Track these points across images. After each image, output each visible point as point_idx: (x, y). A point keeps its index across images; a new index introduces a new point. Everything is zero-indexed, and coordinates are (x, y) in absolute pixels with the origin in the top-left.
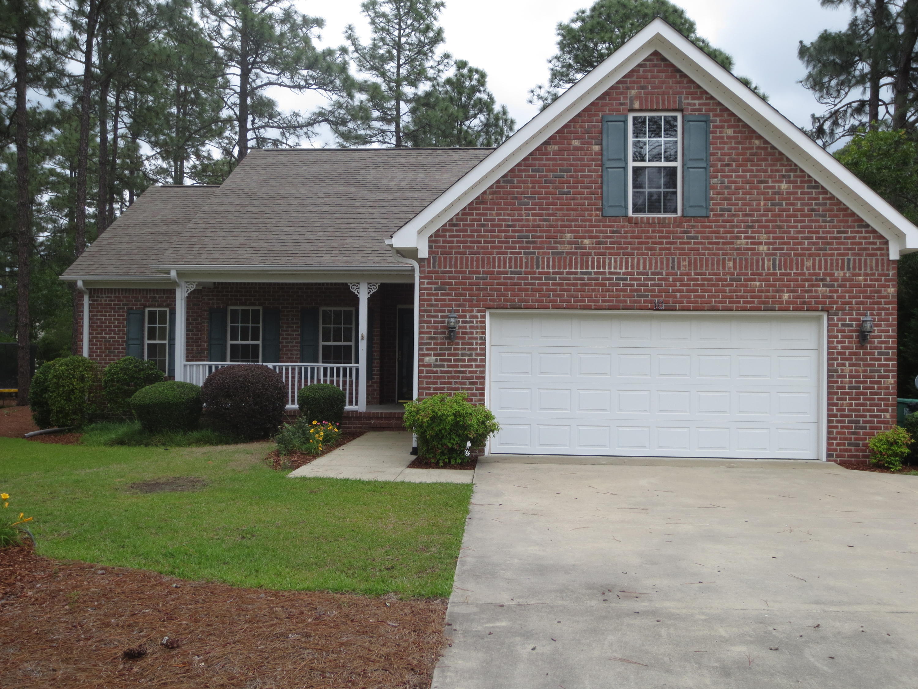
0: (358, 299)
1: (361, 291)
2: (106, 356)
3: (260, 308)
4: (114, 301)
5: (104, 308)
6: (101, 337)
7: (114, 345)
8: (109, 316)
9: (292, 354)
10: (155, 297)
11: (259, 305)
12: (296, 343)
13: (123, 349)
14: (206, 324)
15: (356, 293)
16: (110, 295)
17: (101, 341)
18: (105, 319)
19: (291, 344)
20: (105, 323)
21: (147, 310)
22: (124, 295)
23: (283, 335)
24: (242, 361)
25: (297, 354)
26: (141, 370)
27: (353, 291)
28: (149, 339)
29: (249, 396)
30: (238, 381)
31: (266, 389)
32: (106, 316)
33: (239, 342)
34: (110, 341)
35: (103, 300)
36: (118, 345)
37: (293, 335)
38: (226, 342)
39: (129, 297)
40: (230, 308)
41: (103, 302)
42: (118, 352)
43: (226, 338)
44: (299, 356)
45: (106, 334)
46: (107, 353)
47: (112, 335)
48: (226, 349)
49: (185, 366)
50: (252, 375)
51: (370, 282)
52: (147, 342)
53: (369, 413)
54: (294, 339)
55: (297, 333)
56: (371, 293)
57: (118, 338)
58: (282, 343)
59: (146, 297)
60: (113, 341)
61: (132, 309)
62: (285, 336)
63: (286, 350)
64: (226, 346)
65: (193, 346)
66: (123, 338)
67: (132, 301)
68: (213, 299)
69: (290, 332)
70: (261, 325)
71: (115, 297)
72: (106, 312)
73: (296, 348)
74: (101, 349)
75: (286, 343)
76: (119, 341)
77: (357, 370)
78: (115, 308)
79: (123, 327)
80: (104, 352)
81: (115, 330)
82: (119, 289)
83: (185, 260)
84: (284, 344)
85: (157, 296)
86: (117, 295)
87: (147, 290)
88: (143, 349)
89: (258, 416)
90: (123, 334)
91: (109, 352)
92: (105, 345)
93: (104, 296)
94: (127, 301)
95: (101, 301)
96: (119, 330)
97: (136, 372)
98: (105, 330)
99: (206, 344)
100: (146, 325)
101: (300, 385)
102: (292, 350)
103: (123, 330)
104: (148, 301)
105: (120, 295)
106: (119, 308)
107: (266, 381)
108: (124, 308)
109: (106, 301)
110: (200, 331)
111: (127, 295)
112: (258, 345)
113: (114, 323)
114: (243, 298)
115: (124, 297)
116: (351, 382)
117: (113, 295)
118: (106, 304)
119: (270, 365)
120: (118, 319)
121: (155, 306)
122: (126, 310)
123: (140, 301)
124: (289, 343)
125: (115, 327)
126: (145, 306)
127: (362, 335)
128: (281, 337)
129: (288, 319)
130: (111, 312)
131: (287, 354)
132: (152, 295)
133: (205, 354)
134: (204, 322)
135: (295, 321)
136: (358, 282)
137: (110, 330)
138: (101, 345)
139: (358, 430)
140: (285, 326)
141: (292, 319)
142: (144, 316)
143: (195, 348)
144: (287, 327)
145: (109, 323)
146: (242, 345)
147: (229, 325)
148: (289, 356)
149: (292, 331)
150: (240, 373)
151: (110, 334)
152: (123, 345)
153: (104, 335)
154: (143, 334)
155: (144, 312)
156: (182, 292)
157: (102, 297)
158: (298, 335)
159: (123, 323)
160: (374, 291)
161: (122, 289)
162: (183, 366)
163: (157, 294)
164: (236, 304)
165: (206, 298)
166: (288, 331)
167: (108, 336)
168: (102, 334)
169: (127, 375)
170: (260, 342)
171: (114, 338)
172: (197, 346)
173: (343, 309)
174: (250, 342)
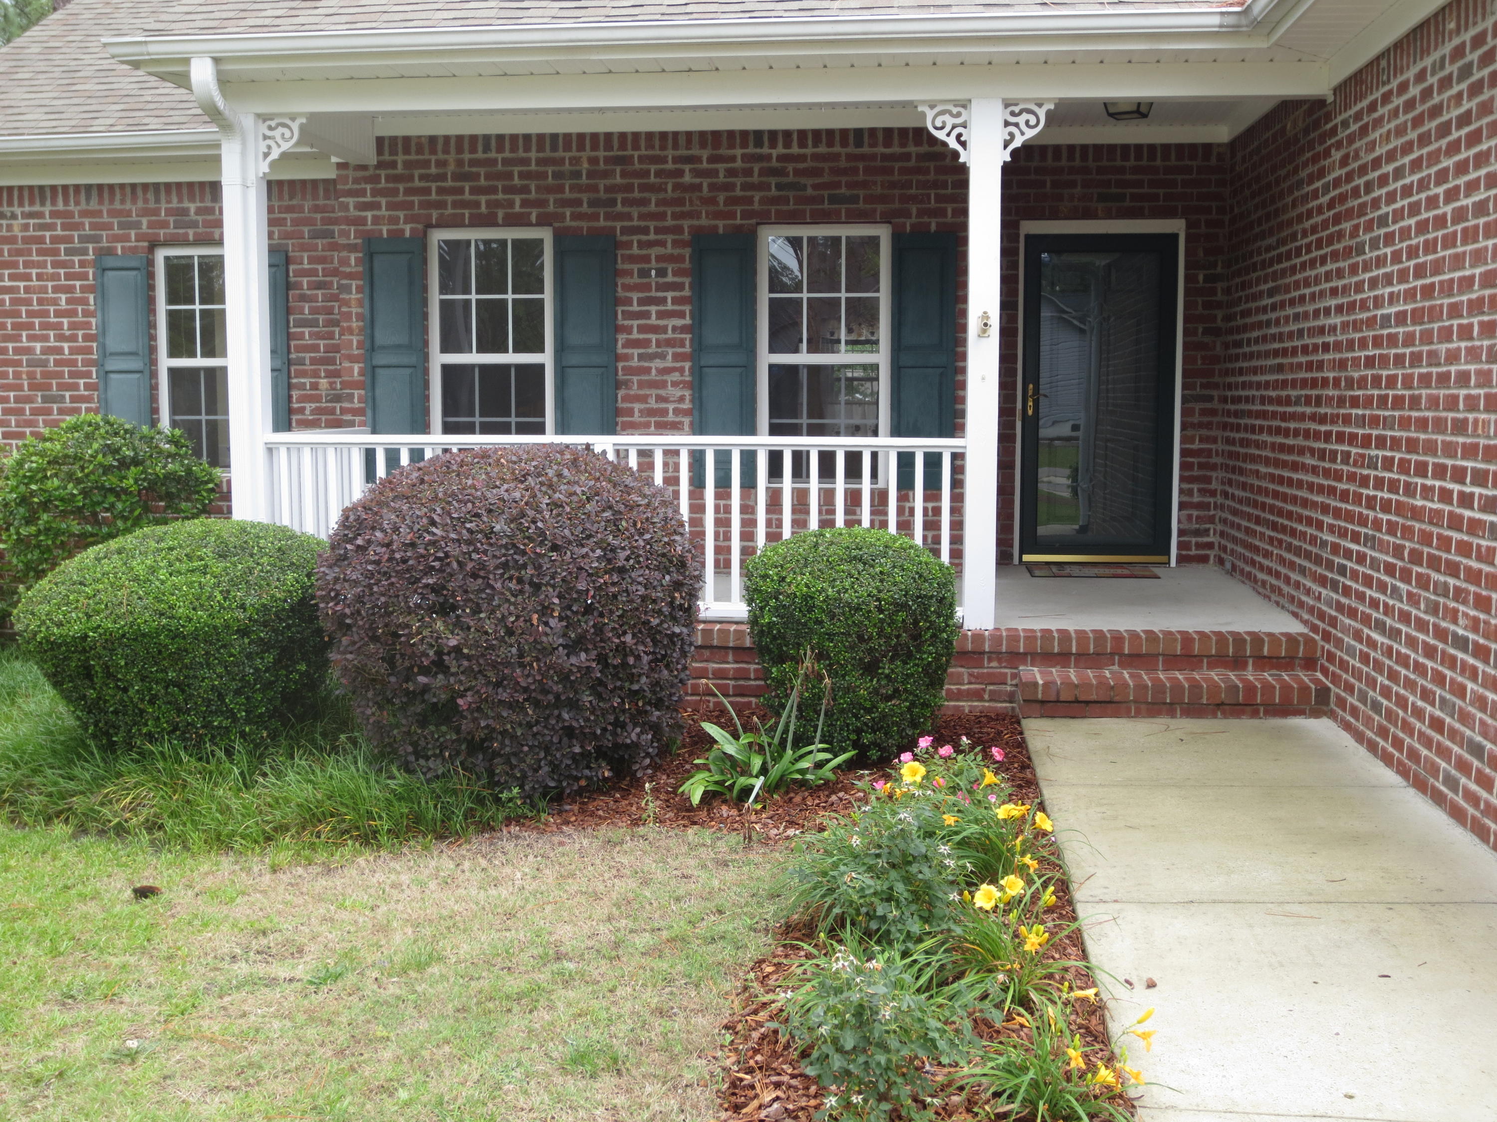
0: (964, 170)
1: (973, 136)
2: (35, 412)
3: (545, 235)
4: (50, 227)
5: (19, 253)
6: (17, 351)
7: (60, 375)
8: (40, 277)
9: (660, 399)
10: (184, 212)
11: (542, 222)
12: (677, 357)
13: (87, 386)
14: (354, 296)
15: (953, 144)
16: (37, 208)
17: (18, 363)
18: (27, 290)
19: (657, 364)
20: (28, 302)
21: (161, 255)
22: (83, 206)
23: (628, 331)
24: (487, 429)
25: (681, 399)
26: (124, 464)
27: (940, 135)
28: (172, 354)
29: (545, 610)
30: (489, 534)
31: (622, 570)
32: (28, 277)
33: (474, 358)
34: (45, 363)
35: (17, 224)
36: (72, 375)
37: (664, 330)
38: (426, 357)
39: (99, 213)
40: (438, 236)
41: (17, 232)
42: (73, 399)
43: (426, 343)
44: (686, 405)
45: (31, 338)
46: (39, 403)
47: (52, 343)
48: (426, 385)
49: (270, 450)
50: (555, 505)
51: (1013, 94)
52: (166, 362)
53: (1013, 635)
54: (669, 343)
55: (679, 322)
56: (1017, 143)
57: (72, 351)
58: (627, 358)
59: (156, 212)
60: (57, 363)
61: (110, 252)
62: (635, 335)
63: (641, 384)
64: (426, 371)
65: (316, 374)
66: (88, 351)
67: (109, 227)
68: (375, 206)
69: (653, 321)
70: (548, 296)
71: (53, 214)
72: (27, 265)
73: (676, 376)
74: (20, 388)
75: (641, 357)
76: (74, 363)
77: (958, 458)
78: (56, 252)
79: (86, 313)
80: (29, 400)
81: (58, 326)
82: (65, 188)
83: (251, 22)
84: (635, 363)
85: (192, 207)
86: (60, 206)
87: (156, 186)
88: (154, 388)
89: (587, 698)
90: (86, 338)
91: (45, 399)
92: (31, 376)
93: (18, 211)
94: (93, 226)
95: (9, 228)
96: (73, 326)
97: (107, 469)
98: (30, 326)
99: (356, 368)
100: (162, 307)
101: (748, 536)
102: (663, 385)
103: (88, 325)
104: (164, 225)
105: (72, 207)
106: (68, 252)
107: (617, 532)
108: (85, 252)
109: (26, 227)
110: (336, 323)
111: (94, 205)
112: (541, 367)
113: (55, 302)
114: (483, 199)
115: (84, 214)
116: (880, 498)
117: (47, 209)
118: (27, 240)
119: (604, 444)
120: (70, 289)
121: (186, 243)
122: (91, 257)
123: (137, 225)
124: (652, 357)
125: (58, 314)
126: (153, 245)
127: (985, 316)
128: (622, 338)
129: (644, 273)
130: (43, 265)
131: (644, 399)
132: (175, 204)
133: (356, 404)
134: (347, 289)
135: (670, 278)
136: (960, 94)
137: (45, 326)
138: (17, 375)
139: (966, 705)
140: (635, 296)
141: (662, 273)
142: (151, 276)
143: (324, 382)
144: (641, 302)
145: (40, 301)
146: (484, 368)
147: (435, 297)
148: (653, 404)
149: (661, 315)
150: (492, 496)
151: (46, 338)
152: (88, 375)
153: (25, 343)
154: (153, 338)
155: (151, 263)
156: (244, 154)
157: (14, 216)
158: (683, 329)
159: (85, 302)
160: (1030, 133)
161: (77, 187)
162: (261, 452)
163: (192, 199)
164: (455, 223)
165: (351, 201)
166: (646, 315)
167: (38, 346)
168: (18, 338)
169: (79, 481)
170: (546, 358)
171: (59, 351)
172: (330, 374)
173: (844, 232)
174: (511, 358)
